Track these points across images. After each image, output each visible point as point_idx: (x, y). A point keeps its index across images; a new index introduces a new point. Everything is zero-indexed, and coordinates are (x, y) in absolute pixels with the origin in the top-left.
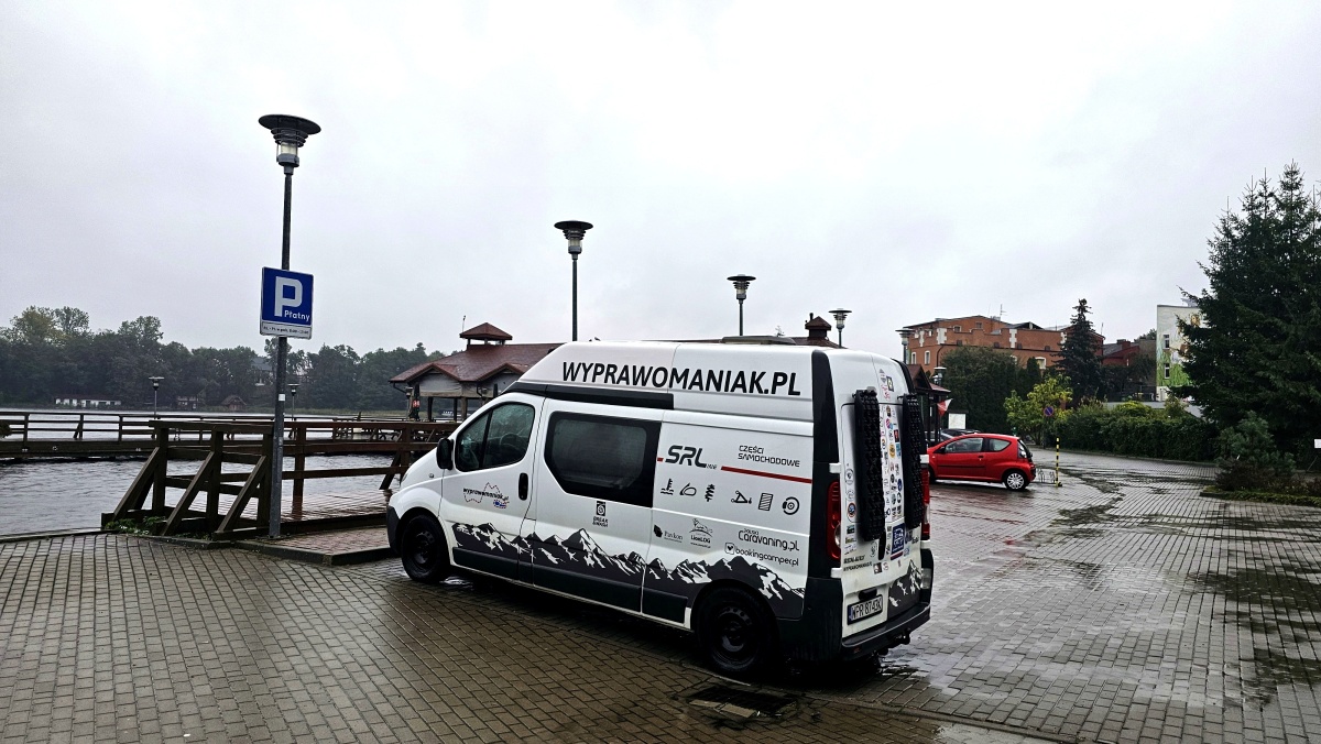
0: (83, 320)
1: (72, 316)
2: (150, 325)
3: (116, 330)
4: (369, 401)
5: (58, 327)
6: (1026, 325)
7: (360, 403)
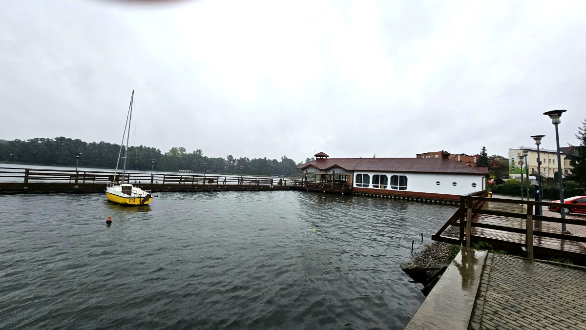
0: (185, 150)
1: (182, 149)
2: (200, 151)
3: (192, 153)
5: (179, 152)
6: (463, 154)
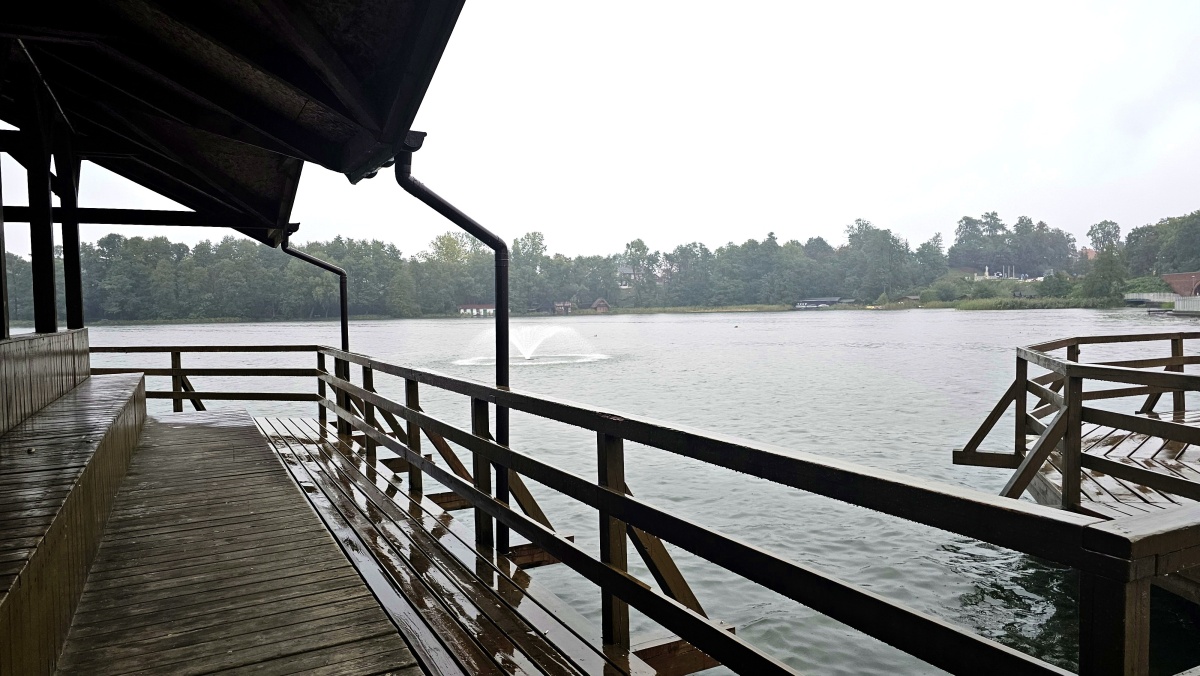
2: (536, 239)
4: (721, 296)
7: (714, 299)
